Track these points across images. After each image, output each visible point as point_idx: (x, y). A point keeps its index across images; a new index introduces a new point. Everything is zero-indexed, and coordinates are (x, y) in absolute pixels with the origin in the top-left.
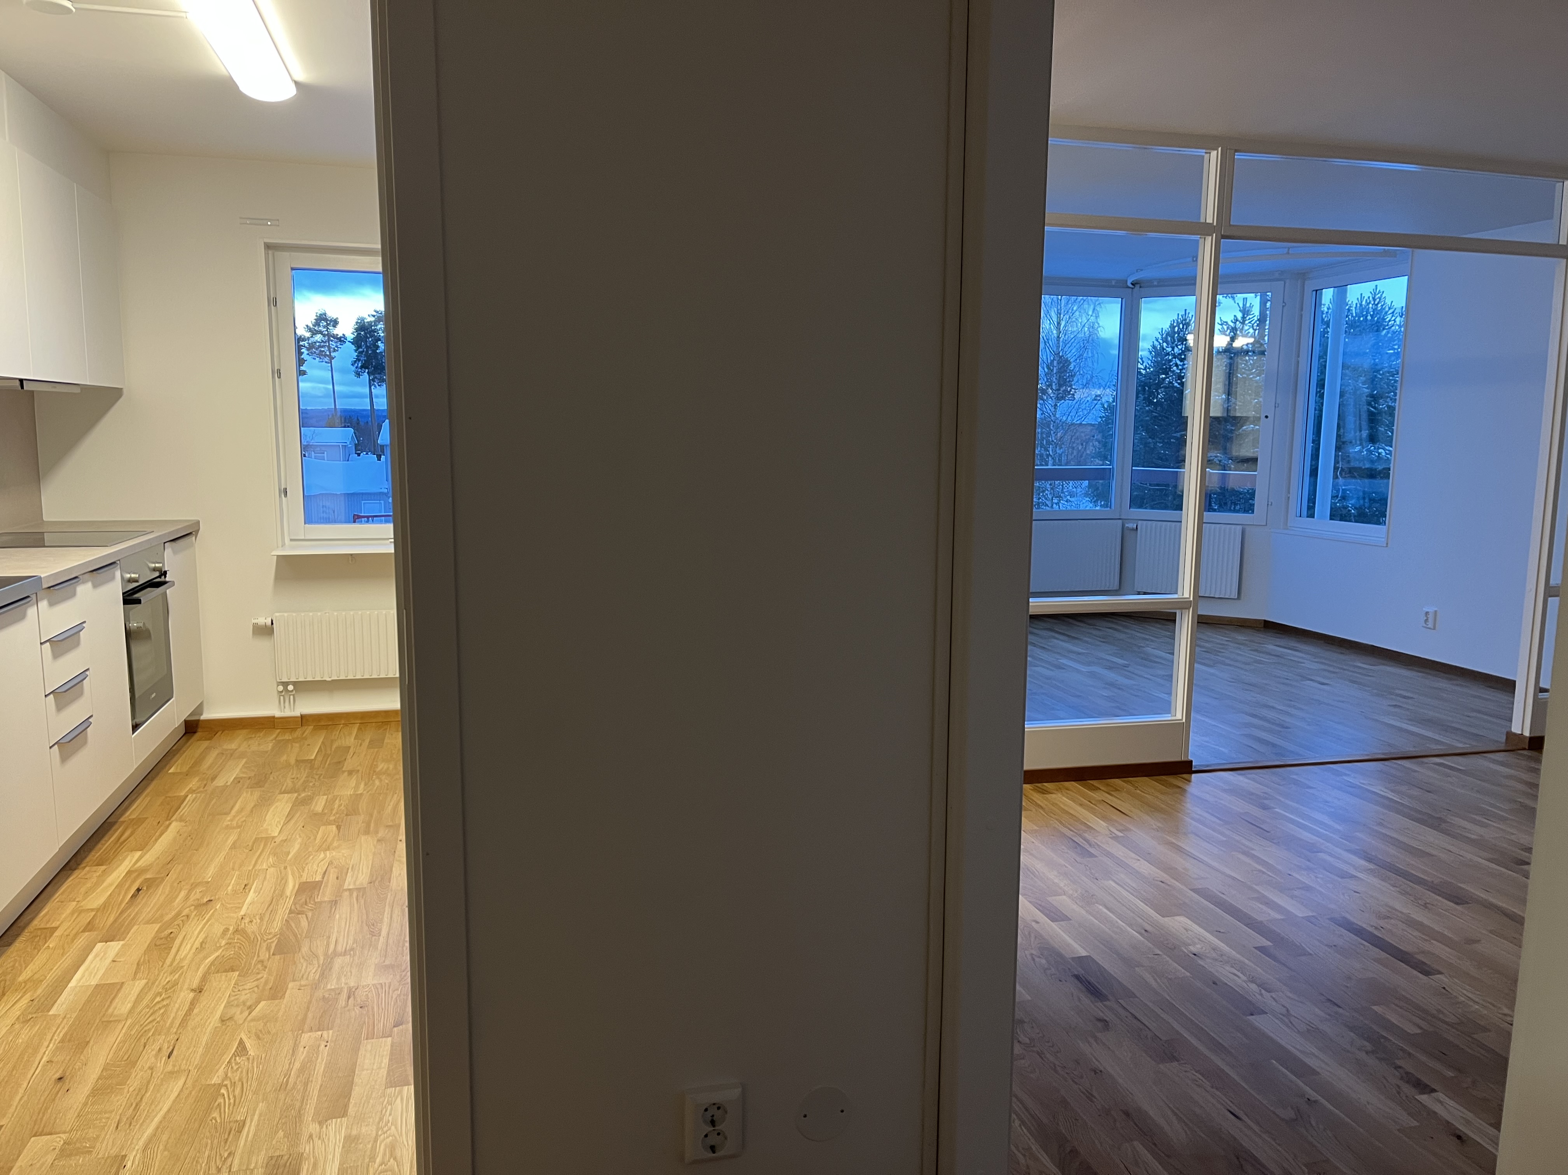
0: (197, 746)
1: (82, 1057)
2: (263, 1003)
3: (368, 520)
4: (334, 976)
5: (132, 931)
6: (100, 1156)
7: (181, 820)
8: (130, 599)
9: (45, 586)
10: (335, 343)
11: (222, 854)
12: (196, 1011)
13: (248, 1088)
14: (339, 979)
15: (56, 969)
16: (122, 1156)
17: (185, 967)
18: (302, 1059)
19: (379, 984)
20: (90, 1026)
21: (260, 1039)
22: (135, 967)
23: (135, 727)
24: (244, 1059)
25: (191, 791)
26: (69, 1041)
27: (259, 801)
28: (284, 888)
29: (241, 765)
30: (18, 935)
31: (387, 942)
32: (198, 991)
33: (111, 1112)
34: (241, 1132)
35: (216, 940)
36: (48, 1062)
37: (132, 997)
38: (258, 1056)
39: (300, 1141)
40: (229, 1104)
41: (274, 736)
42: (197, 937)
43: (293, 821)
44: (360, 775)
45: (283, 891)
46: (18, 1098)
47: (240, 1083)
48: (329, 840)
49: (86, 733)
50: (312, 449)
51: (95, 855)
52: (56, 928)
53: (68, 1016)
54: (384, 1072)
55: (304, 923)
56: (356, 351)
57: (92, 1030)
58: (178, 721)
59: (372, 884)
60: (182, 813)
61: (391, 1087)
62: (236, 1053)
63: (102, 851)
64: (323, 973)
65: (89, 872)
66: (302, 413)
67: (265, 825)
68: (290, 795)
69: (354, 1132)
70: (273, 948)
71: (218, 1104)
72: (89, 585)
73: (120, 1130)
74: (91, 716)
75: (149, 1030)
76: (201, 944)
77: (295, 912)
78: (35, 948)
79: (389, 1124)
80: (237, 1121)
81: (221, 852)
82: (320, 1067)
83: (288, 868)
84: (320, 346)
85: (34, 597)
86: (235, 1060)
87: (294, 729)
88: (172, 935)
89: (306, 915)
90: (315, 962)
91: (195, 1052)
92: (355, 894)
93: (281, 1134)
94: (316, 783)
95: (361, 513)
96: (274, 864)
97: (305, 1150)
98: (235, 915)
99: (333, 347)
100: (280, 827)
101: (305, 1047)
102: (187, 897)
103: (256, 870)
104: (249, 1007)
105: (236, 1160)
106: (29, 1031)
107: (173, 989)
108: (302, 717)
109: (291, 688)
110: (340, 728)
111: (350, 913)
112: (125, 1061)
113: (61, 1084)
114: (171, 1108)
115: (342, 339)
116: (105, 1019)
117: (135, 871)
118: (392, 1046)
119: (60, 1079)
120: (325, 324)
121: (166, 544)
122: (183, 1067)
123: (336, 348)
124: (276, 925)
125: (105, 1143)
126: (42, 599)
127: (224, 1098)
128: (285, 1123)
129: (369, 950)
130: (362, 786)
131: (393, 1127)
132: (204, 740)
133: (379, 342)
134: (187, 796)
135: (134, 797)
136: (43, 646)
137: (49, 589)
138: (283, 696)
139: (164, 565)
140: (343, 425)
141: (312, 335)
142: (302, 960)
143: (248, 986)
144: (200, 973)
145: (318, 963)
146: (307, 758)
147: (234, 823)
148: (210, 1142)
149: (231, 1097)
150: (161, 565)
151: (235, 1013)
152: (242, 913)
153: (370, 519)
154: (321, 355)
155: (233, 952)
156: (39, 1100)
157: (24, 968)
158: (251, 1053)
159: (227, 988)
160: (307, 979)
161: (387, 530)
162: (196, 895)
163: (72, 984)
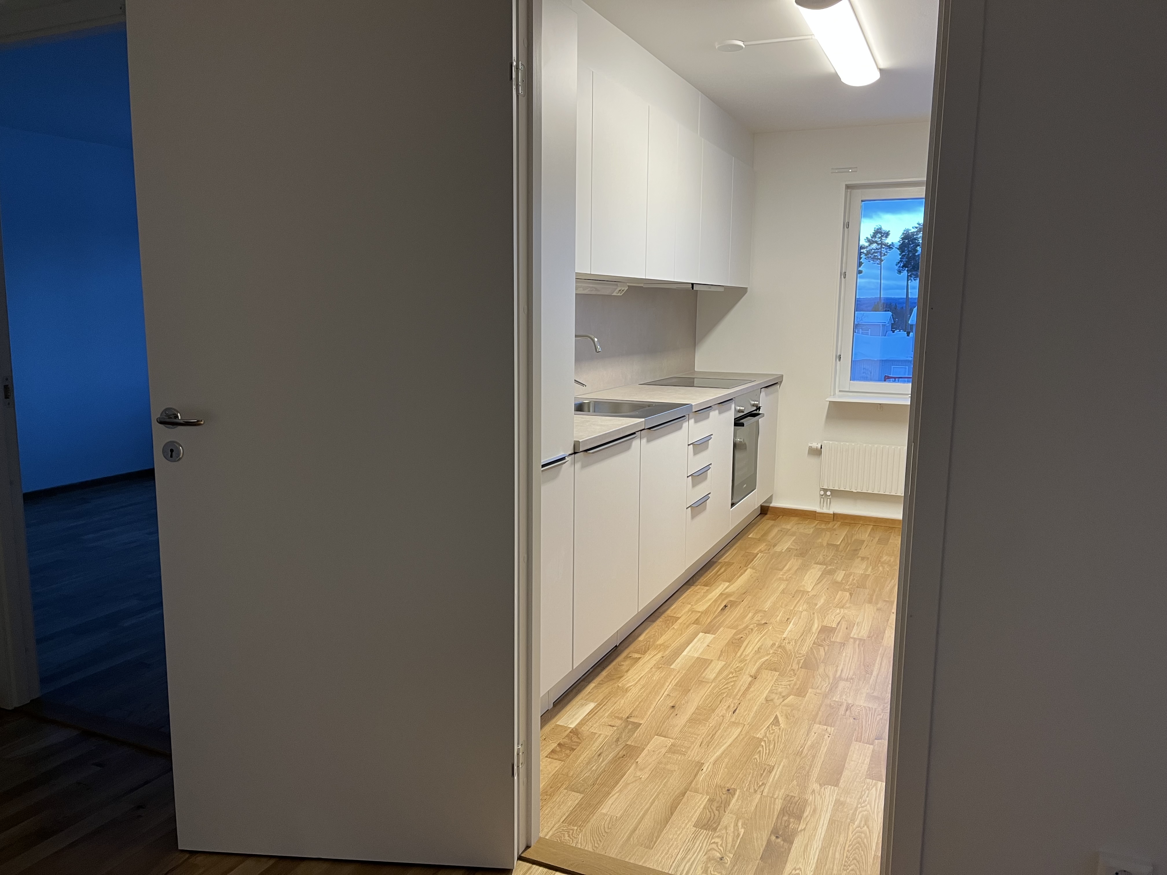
0: (767, 523)
1: (686, 698)
2: (791, 697)
3: (895, 380)
4: (839, 693)
5: (720, 630)
6: (689, 759)
7: (753, 568)
8: (738, 423)
9: (694, 410)
10: (886, 249)
11: (775, 595)
12: (752, 689)
13: (778, 747)
14: (841, 696)
15: (677, 642)
16: (702, 763)
17: (748, 661)
18: (813, 740)
19: (868, 707)
20: (691, 681)
21: (788, 719)
22: (719, 652)
23: (733, 505)
24: (777, 728)
25: (760, 551)
26: (680, 686)
27: (801, 566)
28: (811, 627)
29: (791, 541)
30: (659, 617)
31: (876, 680)
32: (754, 678)
33: (698, 735)
34: (771, 773)
35: (768, 648)
36: (667, 695)
37: (717, 670)
38: (786, 729)
39: (807, 792)
40: (766, 753)
41: (815, 524)
42: (756, 644)
43: (821, 584)
44: (869, 561)
45: (811, 628)
46: (650, 711)
47: (773, 742)
48: (844, 601)
49: (706, 504)
50: (860, 327)
51: (703, 579)
52: (679, 618)
53: (681, 672)
54: (865, 767)
55: (822, 652)
56: (900, 254)
57: (693, 683)
58: (757, 505)
59: (870, 638)
60: (754, 564)
61: (870, 778)
62: (773, 723)
63: (707, 577)
64: (832, 689)
65: (699, 589)
66: (857, 301)
67: (803, 583)
68: (821, 566)
69: (842, 799)
70: (801, 664)
71: (759, 751)
72: (717, 412)
73: (702, 748)
74: (710, 493)
75: (724, 693)
76: (759, 648)
77: (817, 644)
78: (667, 627)
79: (866, 803)
80: (770, 765)
81: (775, 594)
82: (824, 749)
83: (816, 614)
84: (874, 252)
85: (687, 416)
86: (772, 727)
87: (829, 522)
88: (742, 639)
89: (824, 648)
90: (827, 680)
91: (749, 714)
92: (857, 642)
93: (795, 782)
94: (839, 562)
95: (891, 375)
96: (807, 609)
97: (809, 798)
98: (780, 636)
99: (884, 252)
100: (813, 586)
101: (815, 733)
102: (752, 618)
103: (795, 610)
104: (783, 697)
105: (767, 789)
106: (659, 674)
107: (740, 672)
108: (834, 514)
109: (829, 493)
110: (859, 526)
111: (853, 654)
112: (709, 707)
113: (673, 710)
114: (732, 743)
115: (891, 246)
116: (700, 679)
117: (725, 594)
118: (873, 751)
119: (673, 707)
120: (880, 235)
121: (762, 389)
122: (741, 722)
123: (886, 253)
124: (804, 649)
125: (693, 752)
126: (691, 418)
127: (763, 748)
128: (799, 777)
129: (863, 682)
130: (870, 569)
131: (868, 806)
132: (771, 520)
133: (918, 247)
134: (758, 554)
135: (727, 549)
136: (689, 446)
137: (695, 413)
138: (823, 498)
139: (759, 401)
140: (884, 310)
141: (870, 244)
142: (818, 676)
143: (783, 683)
144: (756, 667)
145: (829, 682)
146: (835, 543)
147: (785, 577)
148: (752, 772)
149: (767, 749)
150: (758, 403)
151: (775, 698)
152: (784, 636)
153: (896, 379)
154: (875, 258)
155: (776, 659)
156: (661, 715)
157: (660, 637)
158: (782, 726)
159: (771, 680)
160: (821, 690)
161: (907, 388)
162: (758, 617)
163: (685, 653)
